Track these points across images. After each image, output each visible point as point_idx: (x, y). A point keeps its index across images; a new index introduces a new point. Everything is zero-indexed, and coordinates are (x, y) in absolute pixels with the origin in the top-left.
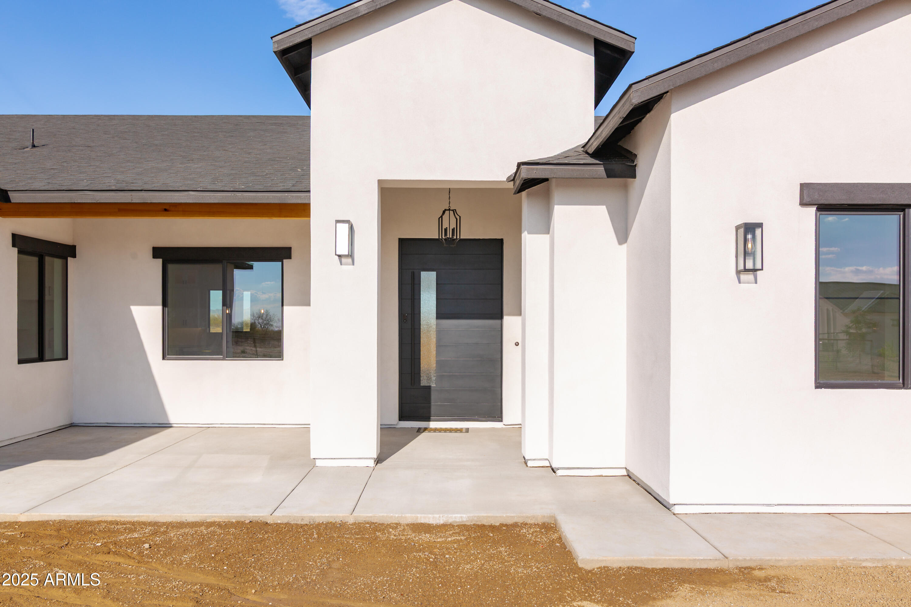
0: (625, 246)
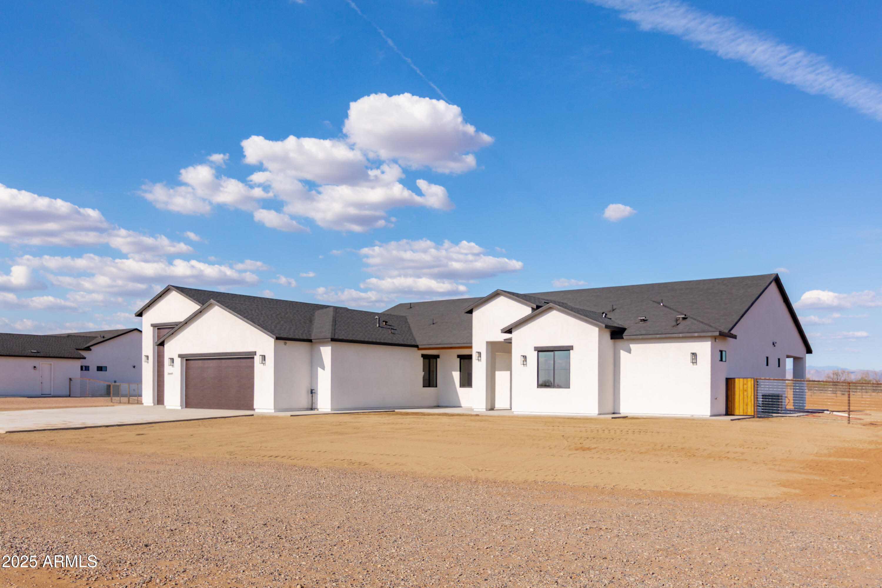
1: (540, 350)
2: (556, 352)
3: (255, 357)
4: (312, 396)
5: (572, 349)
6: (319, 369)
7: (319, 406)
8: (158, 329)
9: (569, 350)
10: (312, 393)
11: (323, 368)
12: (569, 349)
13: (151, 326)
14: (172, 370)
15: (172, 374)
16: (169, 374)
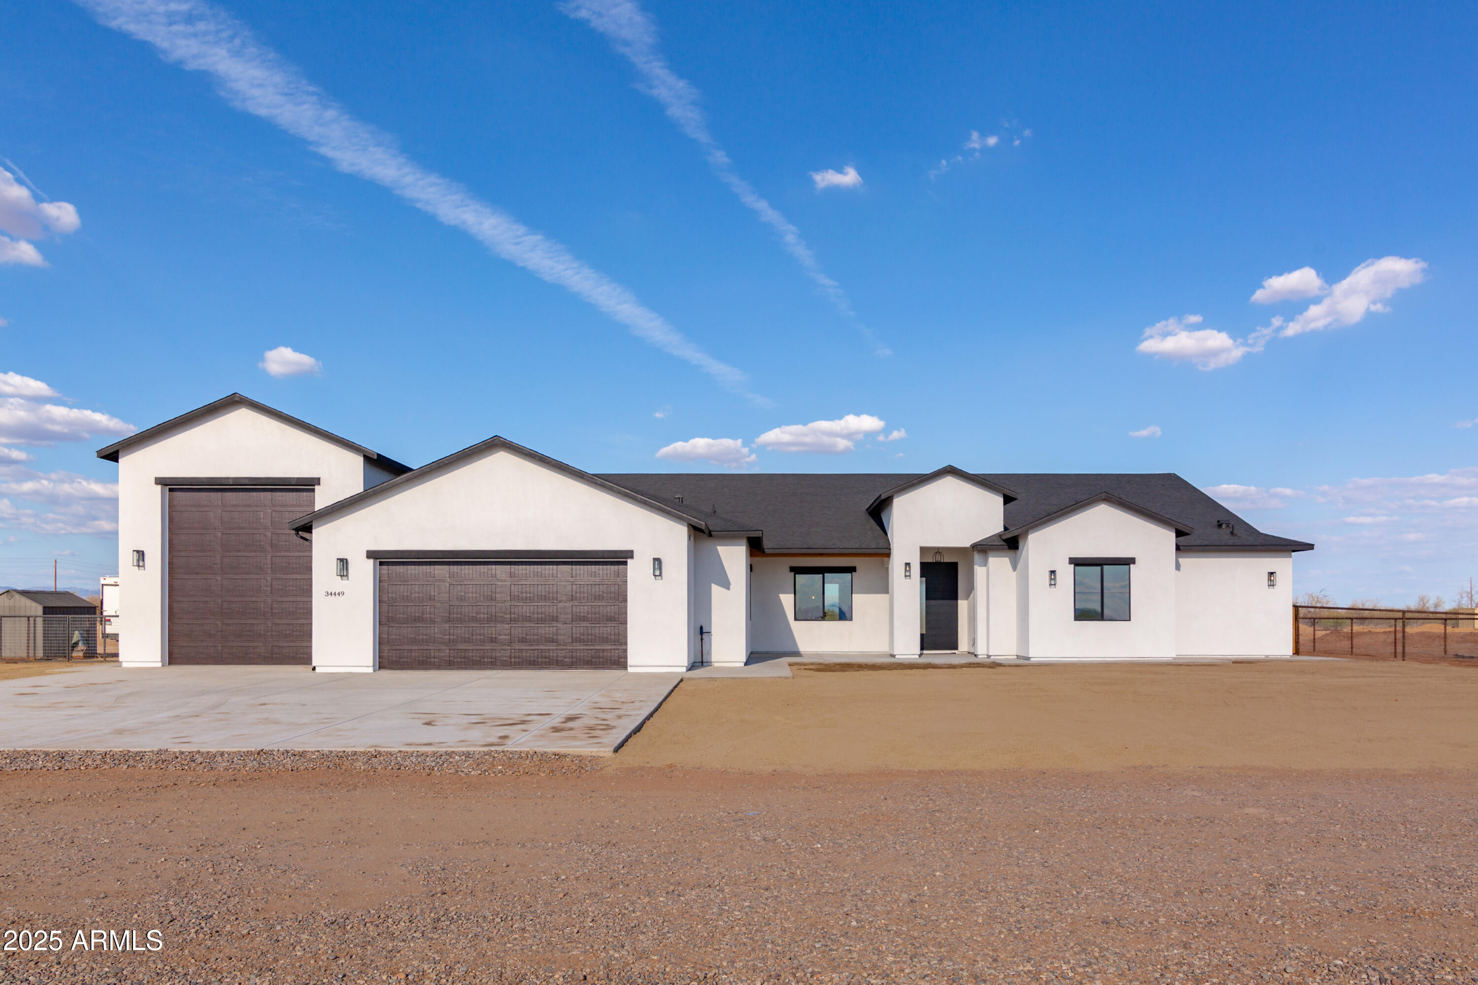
0: (1015, 573)
1: (1077, 562)
2: (1105, 567)
3: (629, 561)
4: (702, 639)
5: (1134, 563)
6: (715, 589)
7: (714, 658)
8: (170, 490)
9: (1129, 564)
10: (702, 633)
11: (726, 584)
12: (1129, 562)
13: (158, 482)
14: (339, 584)
15: (341, 595)
16: (330, 595)
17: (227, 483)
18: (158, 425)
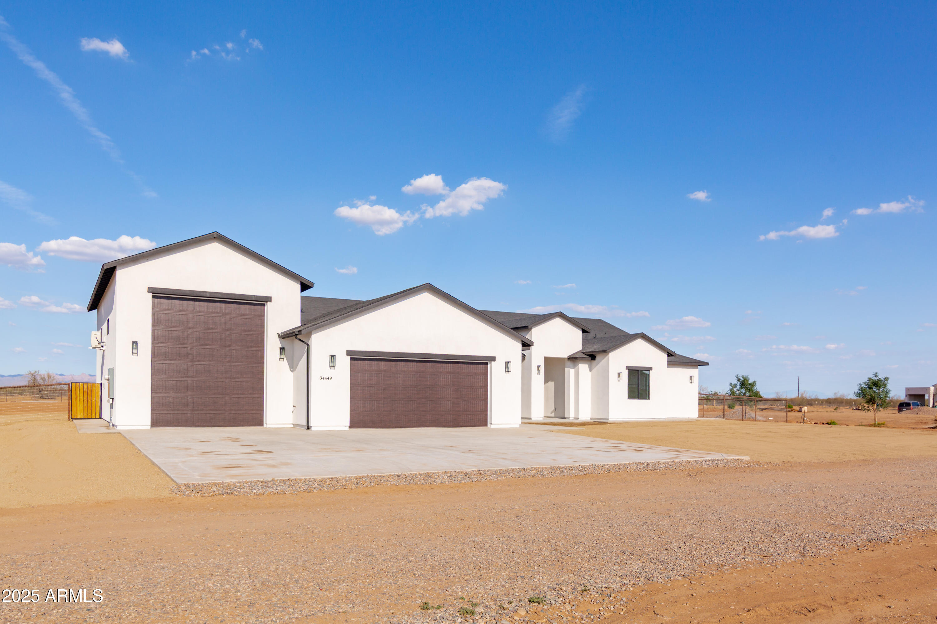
0: (590, 373)
1: (629, 369)
5: (652, 370)
8: (159, 297)
12: (649, 369)
13: (151, 290)
14: (329, 372)
15: (330, 379)
16: (323, 379)
17: (205, 296)
18: (155, 249)
